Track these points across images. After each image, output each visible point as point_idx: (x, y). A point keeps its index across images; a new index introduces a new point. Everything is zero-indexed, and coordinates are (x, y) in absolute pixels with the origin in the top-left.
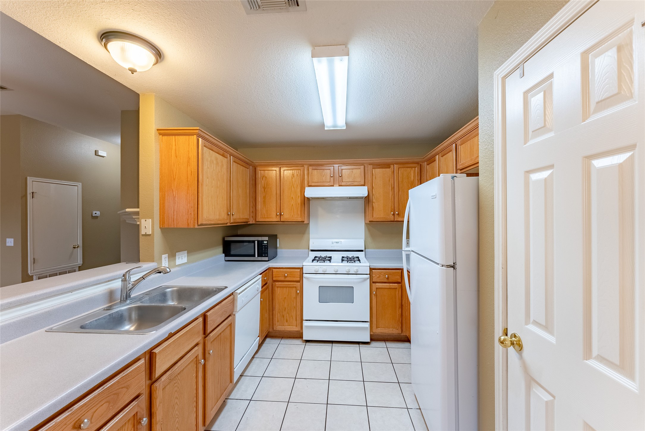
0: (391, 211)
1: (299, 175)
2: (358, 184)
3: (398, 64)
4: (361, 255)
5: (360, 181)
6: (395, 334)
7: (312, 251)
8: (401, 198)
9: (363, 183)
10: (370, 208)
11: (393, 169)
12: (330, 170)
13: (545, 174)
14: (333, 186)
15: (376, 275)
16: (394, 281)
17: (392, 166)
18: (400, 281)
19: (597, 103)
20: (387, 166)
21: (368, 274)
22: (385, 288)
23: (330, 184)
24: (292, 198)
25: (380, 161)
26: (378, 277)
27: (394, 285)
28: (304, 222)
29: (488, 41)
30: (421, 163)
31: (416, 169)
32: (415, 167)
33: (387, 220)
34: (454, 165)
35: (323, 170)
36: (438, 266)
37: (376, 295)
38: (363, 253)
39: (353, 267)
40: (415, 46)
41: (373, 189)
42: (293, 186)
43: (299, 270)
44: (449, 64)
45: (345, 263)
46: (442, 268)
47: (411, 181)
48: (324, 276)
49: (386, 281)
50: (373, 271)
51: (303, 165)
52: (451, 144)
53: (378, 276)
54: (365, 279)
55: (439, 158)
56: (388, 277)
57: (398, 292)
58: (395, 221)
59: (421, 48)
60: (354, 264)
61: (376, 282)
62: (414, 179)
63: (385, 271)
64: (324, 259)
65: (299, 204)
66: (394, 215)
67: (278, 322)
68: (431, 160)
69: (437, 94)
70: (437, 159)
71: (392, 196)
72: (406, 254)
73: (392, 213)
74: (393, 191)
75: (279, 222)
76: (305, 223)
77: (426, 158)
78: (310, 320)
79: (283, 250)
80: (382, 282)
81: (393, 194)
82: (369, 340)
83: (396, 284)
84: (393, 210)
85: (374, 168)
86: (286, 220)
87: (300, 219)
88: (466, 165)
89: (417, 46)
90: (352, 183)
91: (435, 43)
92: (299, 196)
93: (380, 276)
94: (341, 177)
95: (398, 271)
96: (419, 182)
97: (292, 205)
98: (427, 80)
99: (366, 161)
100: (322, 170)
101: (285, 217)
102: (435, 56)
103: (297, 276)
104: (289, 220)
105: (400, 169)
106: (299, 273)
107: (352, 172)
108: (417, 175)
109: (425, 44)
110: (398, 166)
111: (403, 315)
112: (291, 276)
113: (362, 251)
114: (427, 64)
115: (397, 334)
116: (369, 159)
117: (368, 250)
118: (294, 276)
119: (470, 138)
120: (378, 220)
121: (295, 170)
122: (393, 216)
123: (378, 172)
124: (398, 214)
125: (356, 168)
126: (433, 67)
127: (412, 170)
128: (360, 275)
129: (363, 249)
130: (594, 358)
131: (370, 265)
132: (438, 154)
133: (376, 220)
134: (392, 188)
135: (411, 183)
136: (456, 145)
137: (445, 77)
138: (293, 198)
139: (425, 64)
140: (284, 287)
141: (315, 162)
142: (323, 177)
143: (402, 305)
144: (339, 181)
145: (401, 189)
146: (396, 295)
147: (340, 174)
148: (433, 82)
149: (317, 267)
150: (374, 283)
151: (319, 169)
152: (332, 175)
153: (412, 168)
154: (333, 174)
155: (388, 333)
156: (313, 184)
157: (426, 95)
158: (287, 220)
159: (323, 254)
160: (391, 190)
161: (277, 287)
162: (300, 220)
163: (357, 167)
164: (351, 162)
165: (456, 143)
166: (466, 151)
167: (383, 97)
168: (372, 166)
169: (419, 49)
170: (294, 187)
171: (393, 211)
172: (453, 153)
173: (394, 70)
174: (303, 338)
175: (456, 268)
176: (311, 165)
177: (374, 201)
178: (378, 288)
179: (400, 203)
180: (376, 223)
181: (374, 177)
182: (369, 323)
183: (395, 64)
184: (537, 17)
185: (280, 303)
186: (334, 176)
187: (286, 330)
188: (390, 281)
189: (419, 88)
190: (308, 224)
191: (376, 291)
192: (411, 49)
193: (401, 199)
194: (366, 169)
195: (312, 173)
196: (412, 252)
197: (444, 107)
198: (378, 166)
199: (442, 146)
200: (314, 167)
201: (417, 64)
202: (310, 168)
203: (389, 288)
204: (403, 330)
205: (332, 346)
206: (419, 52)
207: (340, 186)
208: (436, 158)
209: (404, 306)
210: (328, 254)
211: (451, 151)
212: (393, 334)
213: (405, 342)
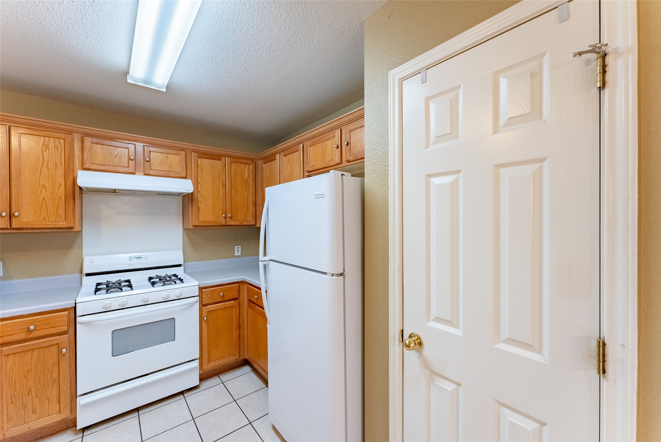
0: (222, 214)
1: (60, 149)
2: (177, 175)
3: (273, 24)
4: (179, 272)
5: (180, 172)
6: (231, 361)
7: (88, 275)
8: (234, 197)
9: (184, 175)
10: (194, 209)
11: (225, 163)
12: (128, 148)
13: (449, 179)
14: (134, 174)
15: (207, 296)
16: (230, 298)
17: (223, 158)
18: (237, 296)
19: (509, 118)
20: (218, 157)
21: (196, 296)
22: (218, 309)
23: (128, 170)
24: (44, 186)
25: (208, 150)
26: (210, 298)
27: (230, 303)
28: (73, 228)
29: (378, 39)
30: (256, 161)
31: (250, 167)
32: (249, 164)
33: (216, 224)
34: (302, 167)
35: (116, 147)
36: (325, 276)
37: (207, 321)
38: (182, 268)
39: (173, 290)
40: (301, 9)
41: (199, 184)
42: (45, 165)
43: (67, 312)
44: (321, 52)
45: (159, 287)
46: (333, 278)
47: (245, 180)
48: (123, 312)
49: (220, 300)
50: (203, 290)
51: (70, 133)
52: (298, 143)
53: (210, 296)
54: (193, 304)
55: (279, 157)
56: (223, 294)
57: (236, 310)
58: (227, 226)
59: (306, 15)
60: (174, 286)
61: (207, 304)
62: (248, 177)
63: (219, 287)
64: (119, 286)
65: (60, 197)
66: (225, 217)
67: (8, 421)
68: (270, 159)
69: (293, 84)
70: (278, 158)
71: (223, 195)
72: (264, 265)
73: (223, 215)
74: (225, 189)
75: (7, 229)
76: (75, 230)
77: (263, 155)
78: (91, 392)
79: (15, 281)
80: (215, 302)
81: (224, 193)
82: (197, 383)
83: (233, 302)
84: (225, 212)
85: (200, 158)
86: (25, 226)
87: (63, 224)
88: (318, 167)
89: (303, 9)
90: (167, 174)
91: (321, 17)
92: (61, 185)
93: (213, 295)
94: (148, 162)
95: (235, 285)
96: (253, 181)
97: (44, 199)
98: (292, 62)
99: (189, 147)
100: (113, 146)
101: (24, 220)
102: (313, 35)
103: (60, 325)
104: (34, 226)
105: (233, 163)
106: (66, 319)
107: (167, 157)
108: (252, 173)
109: (312, 11)
110: (231, 160)
111: (241, 336)
112: (45, 327)
113: (180, 265)
114: (301, 41)
115: (233, 361)
116: (193, 145)
117: (188, 263)
118: (53, 326)
119: (323, 140)
120: (205, 224)
121: (49, 137)
122: (224, 220)
123: (205, 162)
124: (231, 217)
125: (173, 153)
126: (306, 48)
127: (246, 167)
128: (185, 299)
129: (181, 262)
130: (502, 342)
131: (200, 283)
132: (279, 153)
133: (203, 225)
134: (223, 185)
135: (245, 181)
136: (303, 146)
137: (311, 66)
138: (47, 186)
139: (300, 40)
140: (26, 351)
141: (98, 132)
142: (115, 157)
143: (240, 325)
144: (146, 168)
145: (234, 188)
146: (232, 314)
147: (146, 156)
148: (296, 68)
149: (108, 301)
150: (204, 306)
151: (108, 144)
152: (132, 157)
153: (246, 164)
154: (134, 156)
155: (222, 364)
156: (93, 167)
157: (283, 81)
158: (30, 226)
159: (113, 278)
160: (223, 187)
161: (5, 355)
162: (65, 226)
163: (175, 152)
164: (165, 143)
165: (305, 144)
166: (316, 153)
167: (235, 63)
168: (197, 154)
169: (304, 15)
170: (48, 168)
171: (225, 214)
172: (299, 154)
173: (264, 30)
174: (76, 426)
175: (345, 276)
176: (88, 135)
177: (200, 199)
178: (209, 311)
179: (233, 204)
180: (202, 228)
181: (200, 168)
182: (198, 360)
183: (269, 21)
184: (442, 28)
185: (15, 384)
186: (135, 159)
187: (31, 429)
188: (226, 299)
189: (280, 69)
190: (80, 232)
191: (207, 315)
192: (296, 10)
193: (234, 199)
194: (188, 156)
195: (91, 149)
196: (270, 262)
197: (293, 102)
198: (206, 156)
199: (286, 145)
200: (95, 140)
201: (292, 35)
202: (88, 141)
203: (225, 308)
204: (241, 354)
205: (139, 416)
206: (301, 19)
207: (145, 174)
208: (276, 157)
209: (241, 325)
210: (123, 277)
211: (298, 151)
212: (229, 362)
213: (242, 367)
